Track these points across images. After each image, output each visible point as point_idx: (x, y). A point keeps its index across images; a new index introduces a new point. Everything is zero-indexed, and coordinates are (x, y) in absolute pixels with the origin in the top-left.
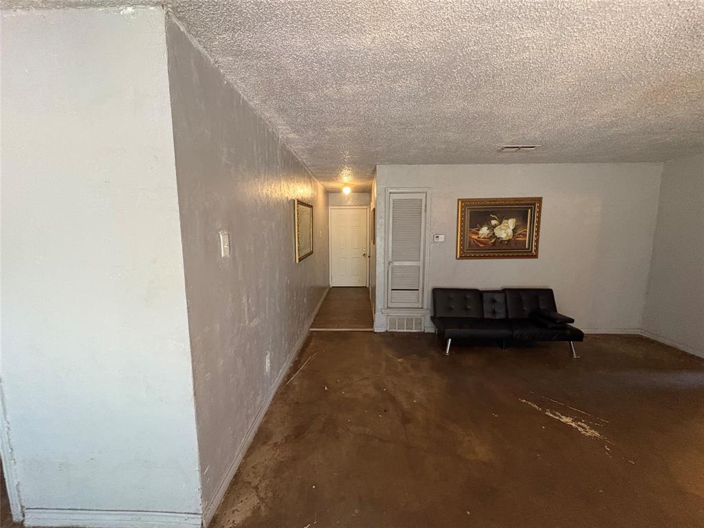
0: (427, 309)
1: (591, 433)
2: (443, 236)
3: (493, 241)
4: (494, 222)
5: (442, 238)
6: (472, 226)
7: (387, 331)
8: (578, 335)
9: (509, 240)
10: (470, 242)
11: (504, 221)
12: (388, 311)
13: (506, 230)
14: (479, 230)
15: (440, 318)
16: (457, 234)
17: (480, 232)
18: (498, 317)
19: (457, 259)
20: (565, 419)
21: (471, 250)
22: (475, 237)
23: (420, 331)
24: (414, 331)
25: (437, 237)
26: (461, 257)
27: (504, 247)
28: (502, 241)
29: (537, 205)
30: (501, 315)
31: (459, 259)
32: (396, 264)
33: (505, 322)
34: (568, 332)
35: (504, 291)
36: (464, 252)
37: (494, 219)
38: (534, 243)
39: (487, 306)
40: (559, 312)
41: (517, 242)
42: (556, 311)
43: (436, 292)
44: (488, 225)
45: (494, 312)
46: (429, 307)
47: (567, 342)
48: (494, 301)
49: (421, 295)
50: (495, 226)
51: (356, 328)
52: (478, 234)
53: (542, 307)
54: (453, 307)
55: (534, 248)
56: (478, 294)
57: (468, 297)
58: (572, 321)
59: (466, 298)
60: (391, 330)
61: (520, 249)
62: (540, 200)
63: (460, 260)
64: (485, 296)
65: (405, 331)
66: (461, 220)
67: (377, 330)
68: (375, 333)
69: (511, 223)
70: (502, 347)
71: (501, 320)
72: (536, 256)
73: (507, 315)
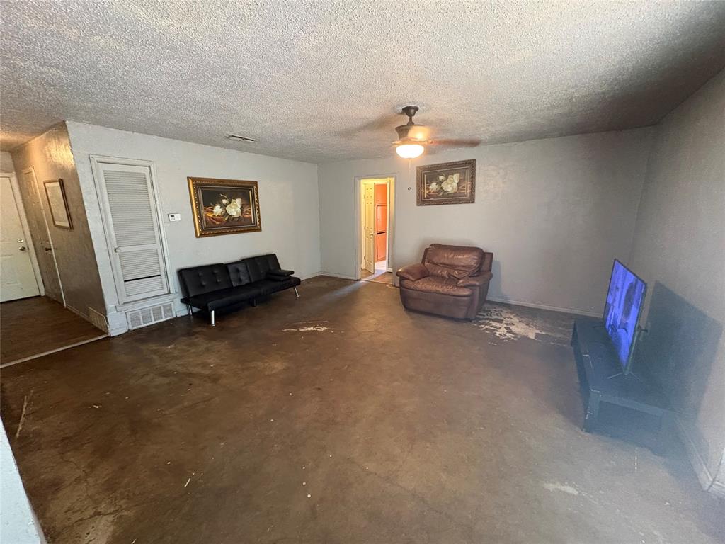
0: (176, 293)
1: (323, 329)
2: (179, 215)
3: (227, 218)
4: (224, 201)
5: (177, 217)
6: (206, 205)
7: (129, 330)
8: (297, 281)
9: (239, 217)
10: (207, 220)
11: (233, 200)
12: (126, 306)
13: (235, 208)
14: (213, 209)
15: (195, 297)
16: (193, 213)
17: (214, 210)
18: (243, 283)
19: (197, 237)
20: (310, 329)
21: (209, 229)
22: (211, 215)
23: (171, 317)
24: (164, 319)
25: (173, 216)
26: (201, 236)
27: (237, 223)
28: (234, 218)
29: (255, 187)
30: (245, 281)
31: (199, 237)
32: (123, 250)
33: (250, 285)
34: (292, 281)
35: (244, 261)
36: (203, 230)
37: (224, 198)
38: (258, 219)
39: (233, 276)
40: (282, 268)
41: (245, 219)
42: (280, 268)
43: (182, 273)
44: (220, 203)
45: (240, 280)
46: (177, 291)
47: (292, 288)
48: (238, 271)
49: (164, 280)
50: (226, 205)
51: (77, 342)
52: (212, 212)
53: (272, 268)
54: (204, 283)
55: (258, 223)
56: (223, 268)
57: (215, 272)
58: (293, 273)
59: (214, 274)
60: (134, 328)
61: (247, 225)
62: (256, 183)
63: (200, 239)
64: (230, 268)
65: (154, 322)
66: (195, 199)
67: (113, 334)
68: (113, 337)
69: (238, 202)
70: (253, 306)
71: (246, 285)
72: (260, 230)
73: (250, 280)
